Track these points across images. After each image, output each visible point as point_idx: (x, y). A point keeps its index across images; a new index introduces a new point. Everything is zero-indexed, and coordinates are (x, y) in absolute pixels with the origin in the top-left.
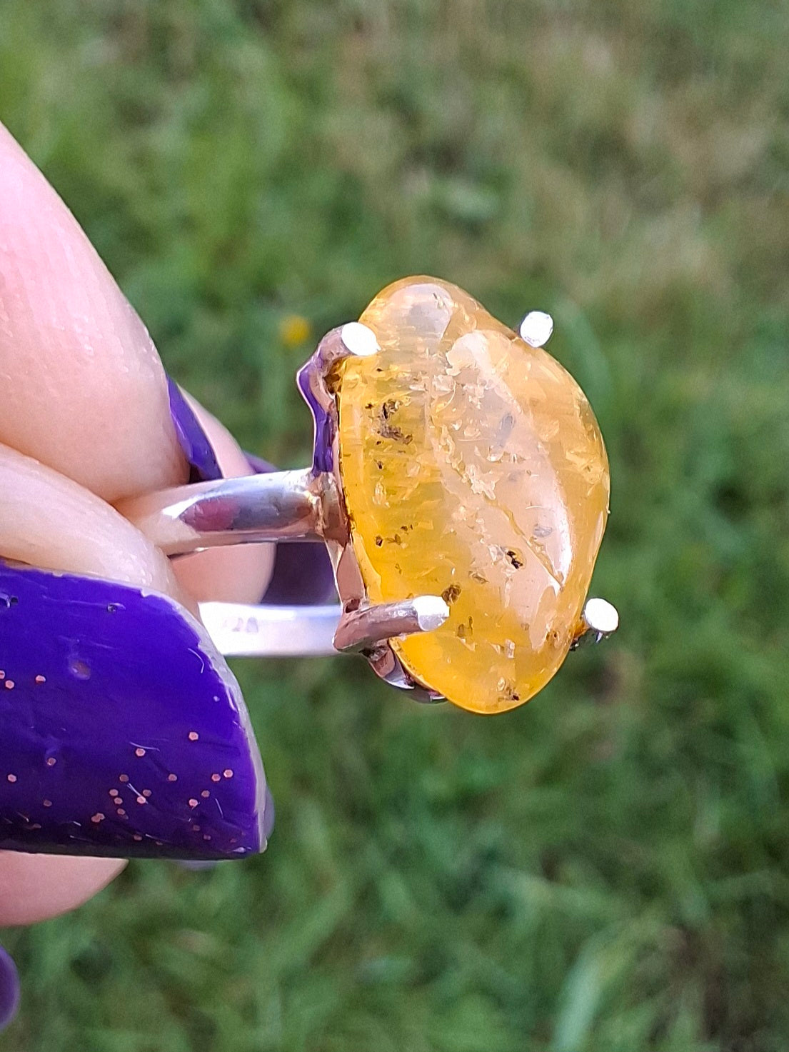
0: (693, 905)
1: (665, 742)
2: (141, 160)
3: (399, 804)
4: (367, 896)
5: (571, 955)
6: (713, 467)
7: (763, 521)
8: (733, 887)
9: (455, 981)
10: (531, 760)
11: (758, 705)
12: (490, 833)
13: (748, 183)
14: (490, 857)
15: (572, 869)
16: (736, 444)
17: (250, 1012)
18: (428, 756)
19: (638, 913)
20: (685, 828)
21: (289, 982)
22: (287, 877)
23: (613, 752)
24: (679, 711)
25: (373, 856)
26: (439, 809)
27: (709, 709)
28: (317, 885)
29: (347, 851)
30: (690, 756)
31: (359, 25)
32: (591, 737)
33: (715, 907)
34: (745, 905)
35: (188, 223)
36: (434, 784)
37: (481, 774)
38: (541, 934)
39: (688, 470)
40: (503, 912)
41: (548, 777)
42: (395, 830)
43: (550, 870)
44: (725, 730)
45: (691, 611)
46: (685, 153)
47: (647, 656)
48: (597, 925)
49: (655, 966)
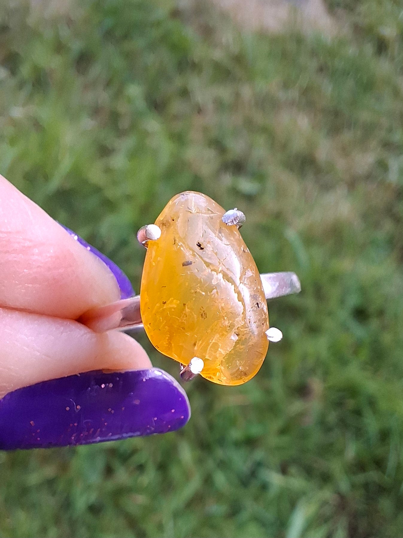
0: (344, 485)
1: (332, 417)
2: (108, 170)
3: (221, 442)
4: (208, 480)
5: (293, 505)
6: (353, 300)
7: (374, 324)
8: (360, 478)
9: (245, 515)
10: (277, 424)
11: (372, 402)
12: (259, 454)
13: (369, 177)
14: (259, 465)
15: (293, 470)
16: (363, 290)
17: (160, 527)
18: (233, 422)
19: (321, 488)
20: (341, 453)
21: (176, 515)
22: (175, 472)
23: (310, 421)
24: (339, 404)
25: (210, 464)
26: (237, 444)
27: (351, 403)
28: (187, 477)
29: (200, 461)
30: (343, 423)
31: (200, 110)
32: (302, 415)
33: (353, 486)
34: (366, 486)
35: (129, 198)
36: (236, 434)
37: (255, 430)
38: (280, 497)
39: (342, 302)
40: (264, 487)
41: (283, 431)
42: (220, 453)
43: (284, 470)
44: (358, 413)
45: (343, 362)
46: (341, 164)
47: (325, 380)
48: (304, 493)
49: (328, 511)
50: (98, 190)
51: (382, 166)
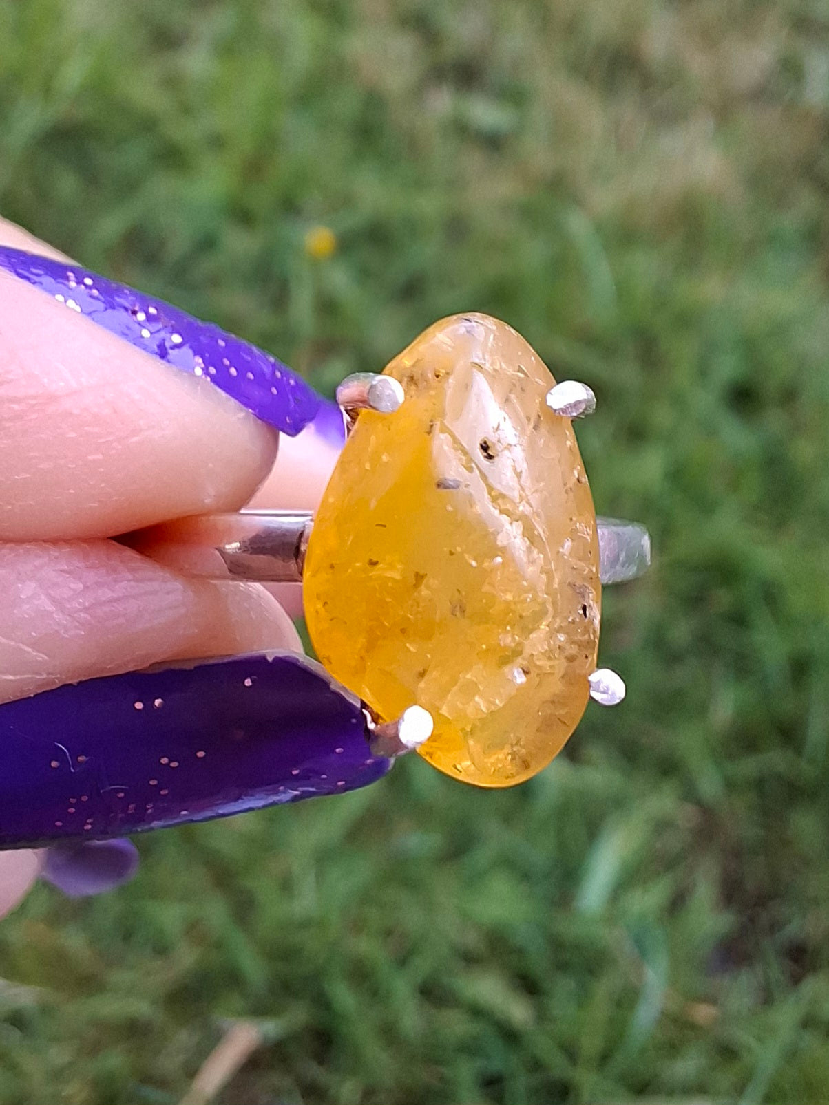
0: (709, 784)
1: (681, 632)
2: (172, 82)
4: (398, 778)
5: (593, 830)
6: (728, 368)
7: (774, 421)
8: (749, 767)
9: (482, 856)
11: (771, 595)
13: (761, 95)
15: (595, 751)
16: (749, 346)
20: (702, 710)
23: (632, 642)
24: (695, 601)
27: (724, 599)
30: (706, 645)
33: (730, 785)
34: (759, 784)
35: (217, 142)
38: (562, 812)
39: (703, 372)
44: (739, 619)
45: (705, 506)
46: (698, 65)
47: (662, 548)
48: (619, 803)
49: (674, 842)
50: (148, 125)
51: (791, 69)
